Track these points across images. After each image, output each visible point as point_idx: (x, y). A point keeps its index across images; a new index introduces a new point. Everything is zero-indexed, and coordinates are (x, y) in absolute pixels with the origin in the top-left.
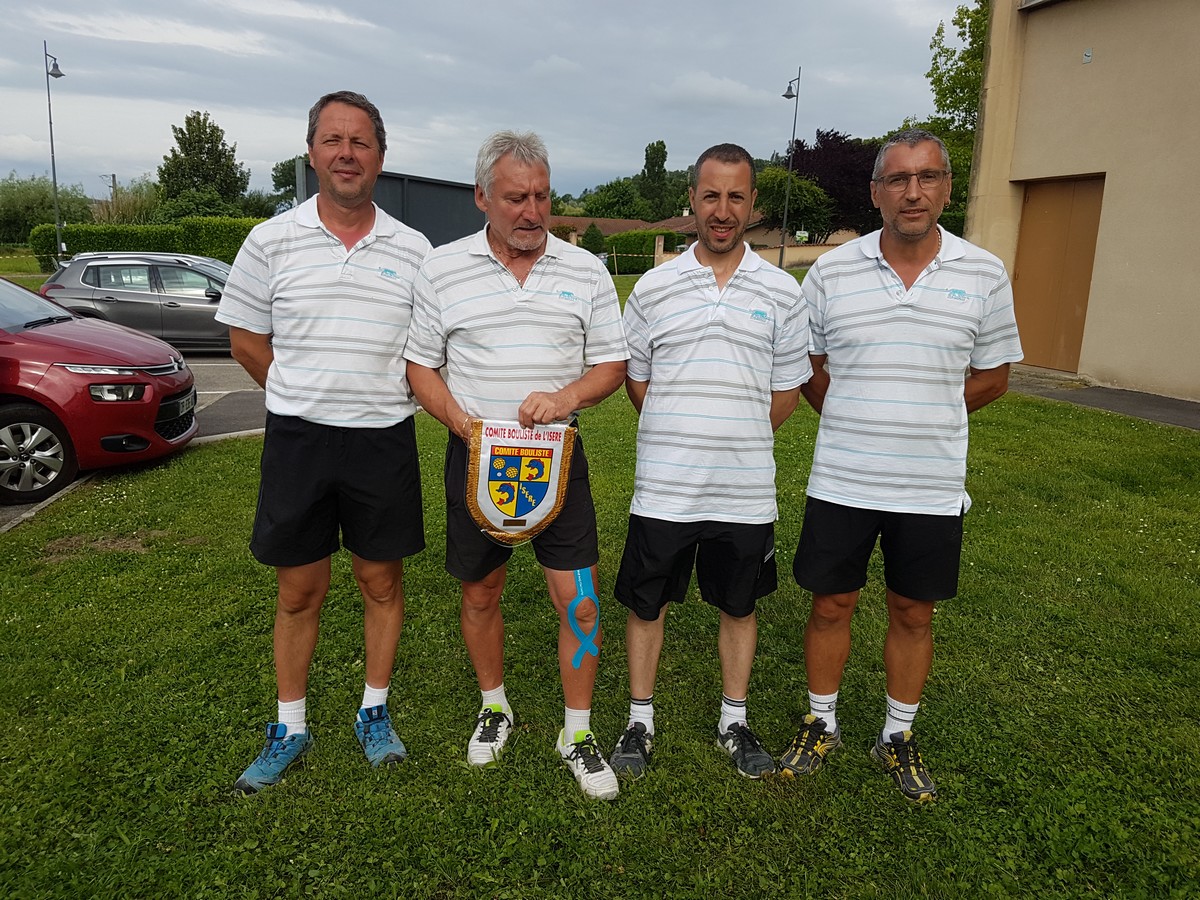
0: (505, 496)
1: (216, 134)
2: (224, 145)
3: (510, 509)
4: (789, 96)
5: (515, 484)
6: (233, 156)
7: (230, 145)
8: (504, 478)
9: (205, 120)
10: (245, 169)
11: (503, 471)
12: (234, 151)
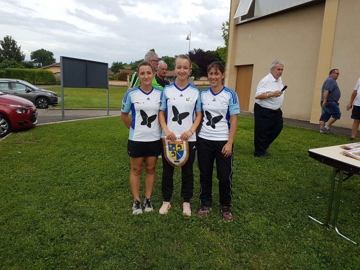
0: (173, 155)
1: (14, 43)
2: (17, 46)
3: (175, 157)
4: (188, 39)
5: (175, 151)
6: (20, 49)
7: (18, 46)
8: (172, 150)
9: (10, 38)
10: (24, 54)
11: (172, 148)
12: (20, 48)
